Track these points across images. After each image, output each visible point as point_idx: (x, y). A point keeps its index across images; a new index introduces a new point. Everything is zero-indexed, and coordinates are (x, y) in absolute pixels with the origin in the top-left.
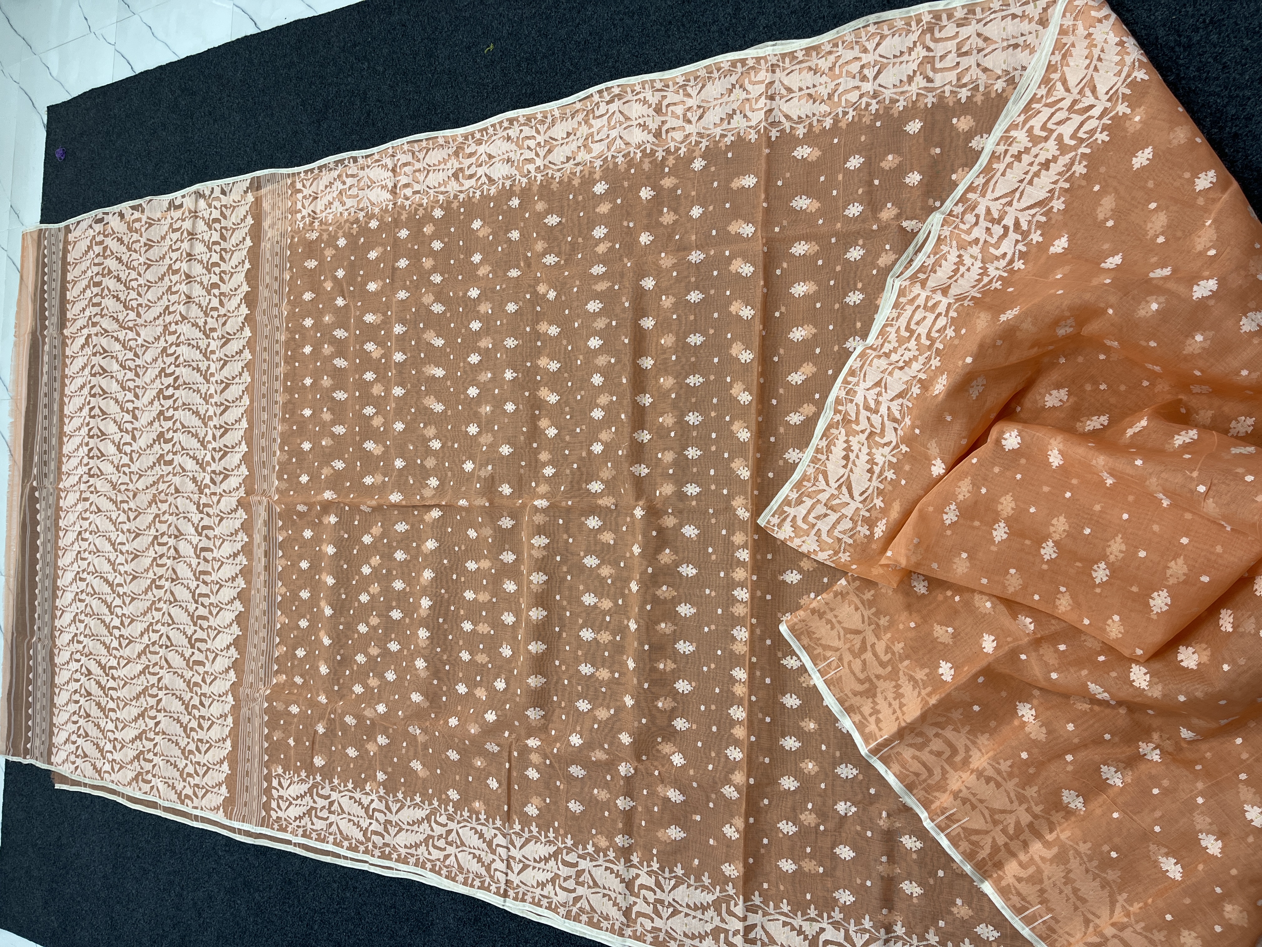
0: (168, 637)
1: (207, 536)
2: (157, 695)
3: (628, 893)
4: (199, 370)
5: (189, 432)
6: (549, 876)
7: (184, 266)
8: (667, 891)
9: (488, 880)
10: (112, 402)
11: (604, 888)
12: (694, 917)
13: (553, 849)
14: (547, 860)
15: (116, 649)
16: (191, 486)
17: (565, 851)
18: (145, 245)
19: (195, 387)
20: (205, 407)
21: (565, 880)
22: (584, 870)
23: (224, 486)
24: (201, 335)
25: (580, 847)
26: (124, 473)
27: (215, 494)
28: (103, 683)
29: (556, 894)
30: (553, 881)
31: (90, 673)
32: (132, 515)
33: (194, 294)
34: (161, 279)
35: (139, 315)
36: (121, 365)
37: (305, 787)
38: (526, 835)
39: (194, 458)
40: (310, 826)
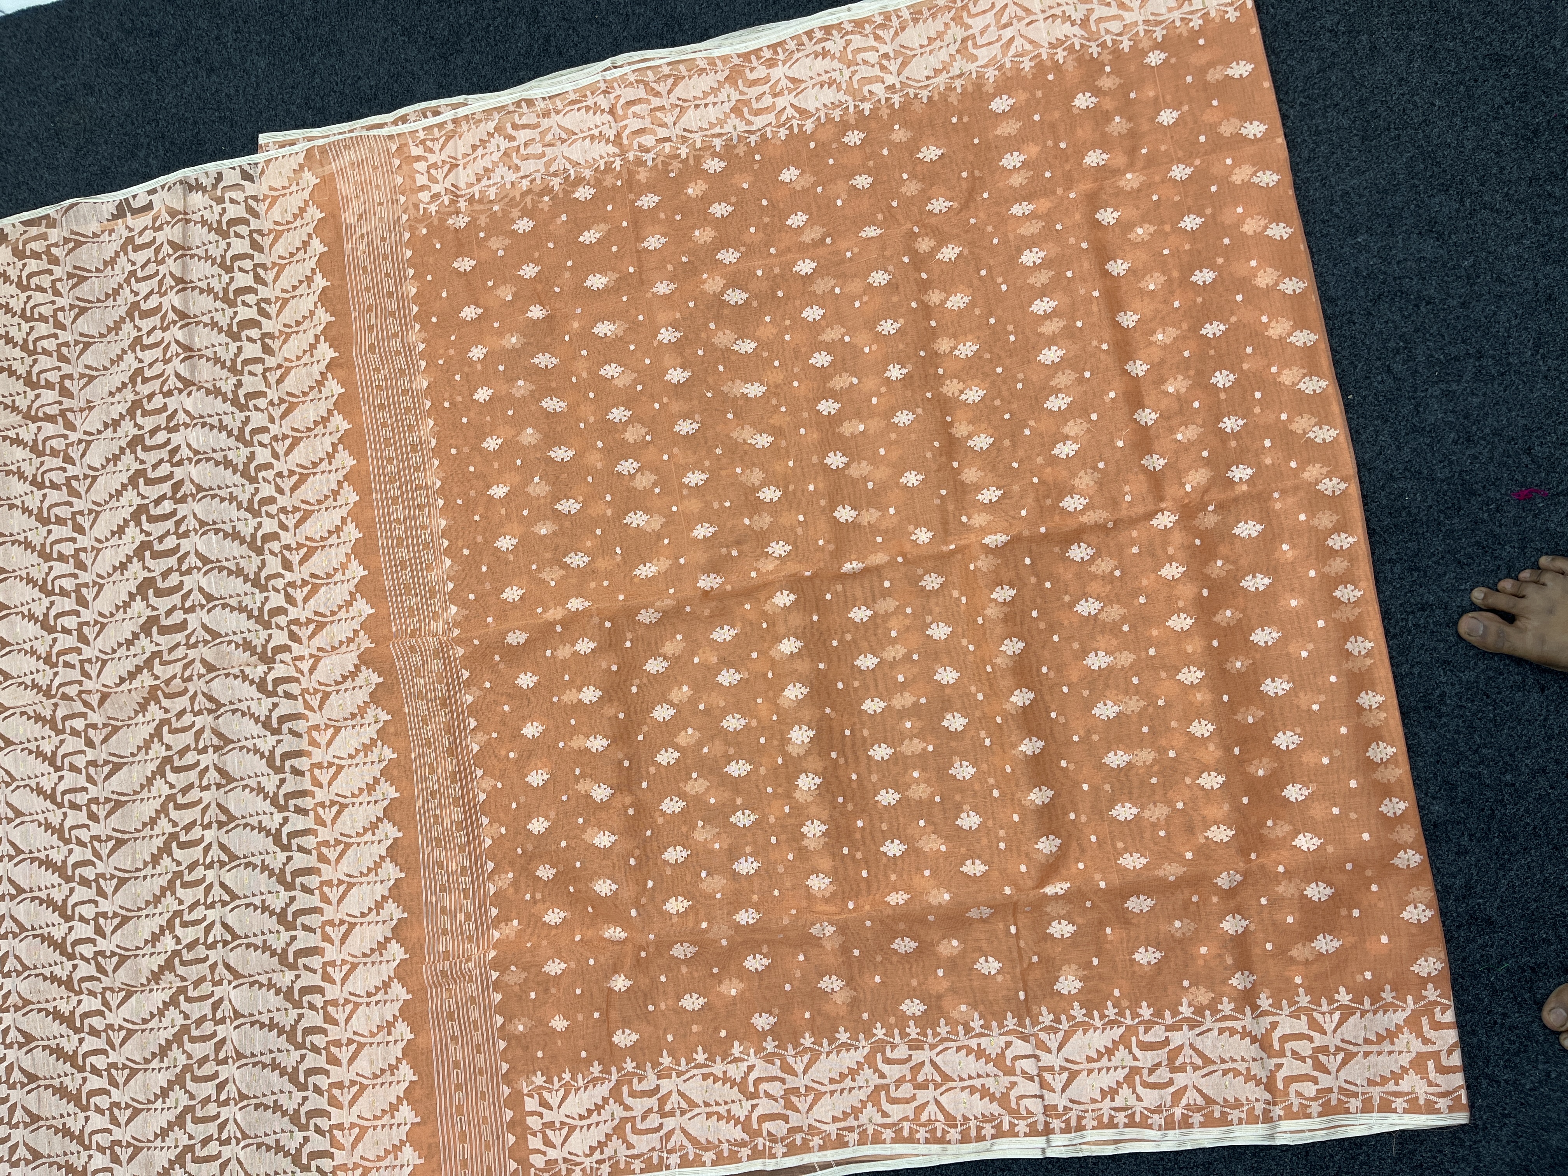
0: (225, 925)
1: (291, 732)
2: (214, 1034)
3: (1264, 1055)
4: (228, 464)
5: (221, 569)
6: (1121, 1074)
7: (174, 299)
8: (1329, 1031)
9: (1007, 1119)
10: (17, 551)
11: (1223, 1061)
13: (1119, 1031)
14: (1110, 1052)
15: (91, 978)
16: (241, 656)
17: (1141, 1029)
18: (70, 276)
19: (223, 493)
20: (253, 523)
21: (1151, 1071)
22: (1181, 1047)
23: (320, 640)
24: (228, 407)
25: (1167, 1014)
26: (66, 664)
27: (301, 658)
28: (69, 1048)
29: (1139, 1099)
30: (1129, 1079)
31: (29, 1038)
32: (96, 736)
33: (197, 344)
34: (117, 327)
35: (65, 392)
36: (33, 483)
37: (603, 1090)
38: (1065, 1026)
39: (241, 609)
40: (623, 1151)
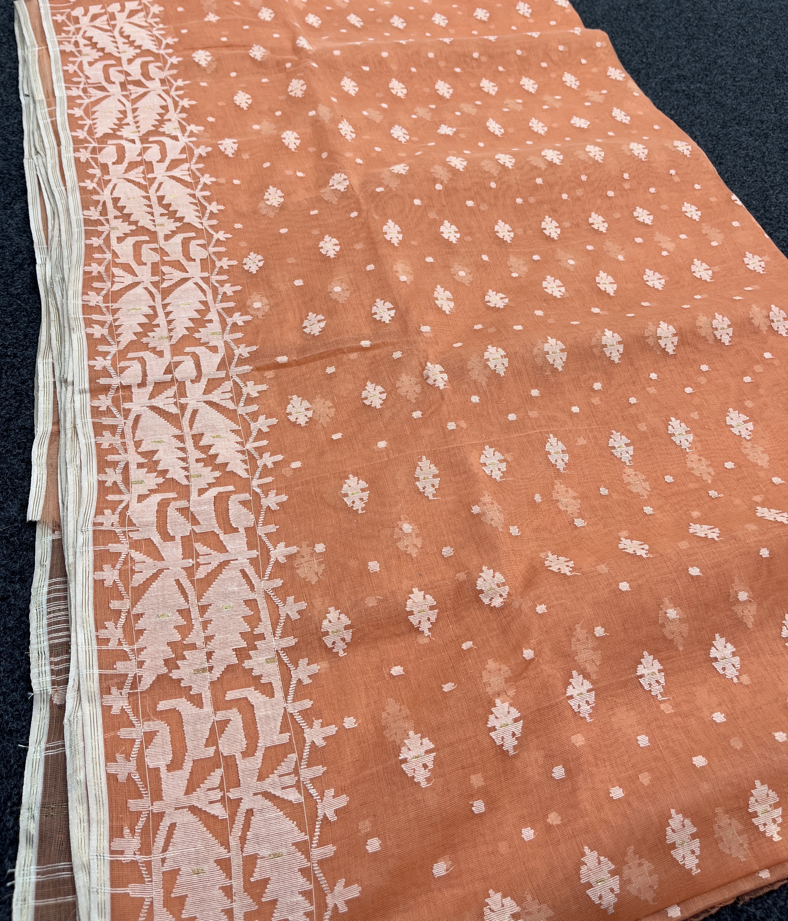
3: (217, 673)
6: (177, 475)
8: (266, 785)
9: (113, 349)
11: (203, 609)
12: (228, 891)
13: (241, 470)
14: (210, 461)
17: (246, 496)
21: (184, 511)
22: (222, 549)
25: (272, 528)
29: (141, 498)
30: (170, 485)
37: (149, 45)
38: (242, 410)
40: (85, 60)
